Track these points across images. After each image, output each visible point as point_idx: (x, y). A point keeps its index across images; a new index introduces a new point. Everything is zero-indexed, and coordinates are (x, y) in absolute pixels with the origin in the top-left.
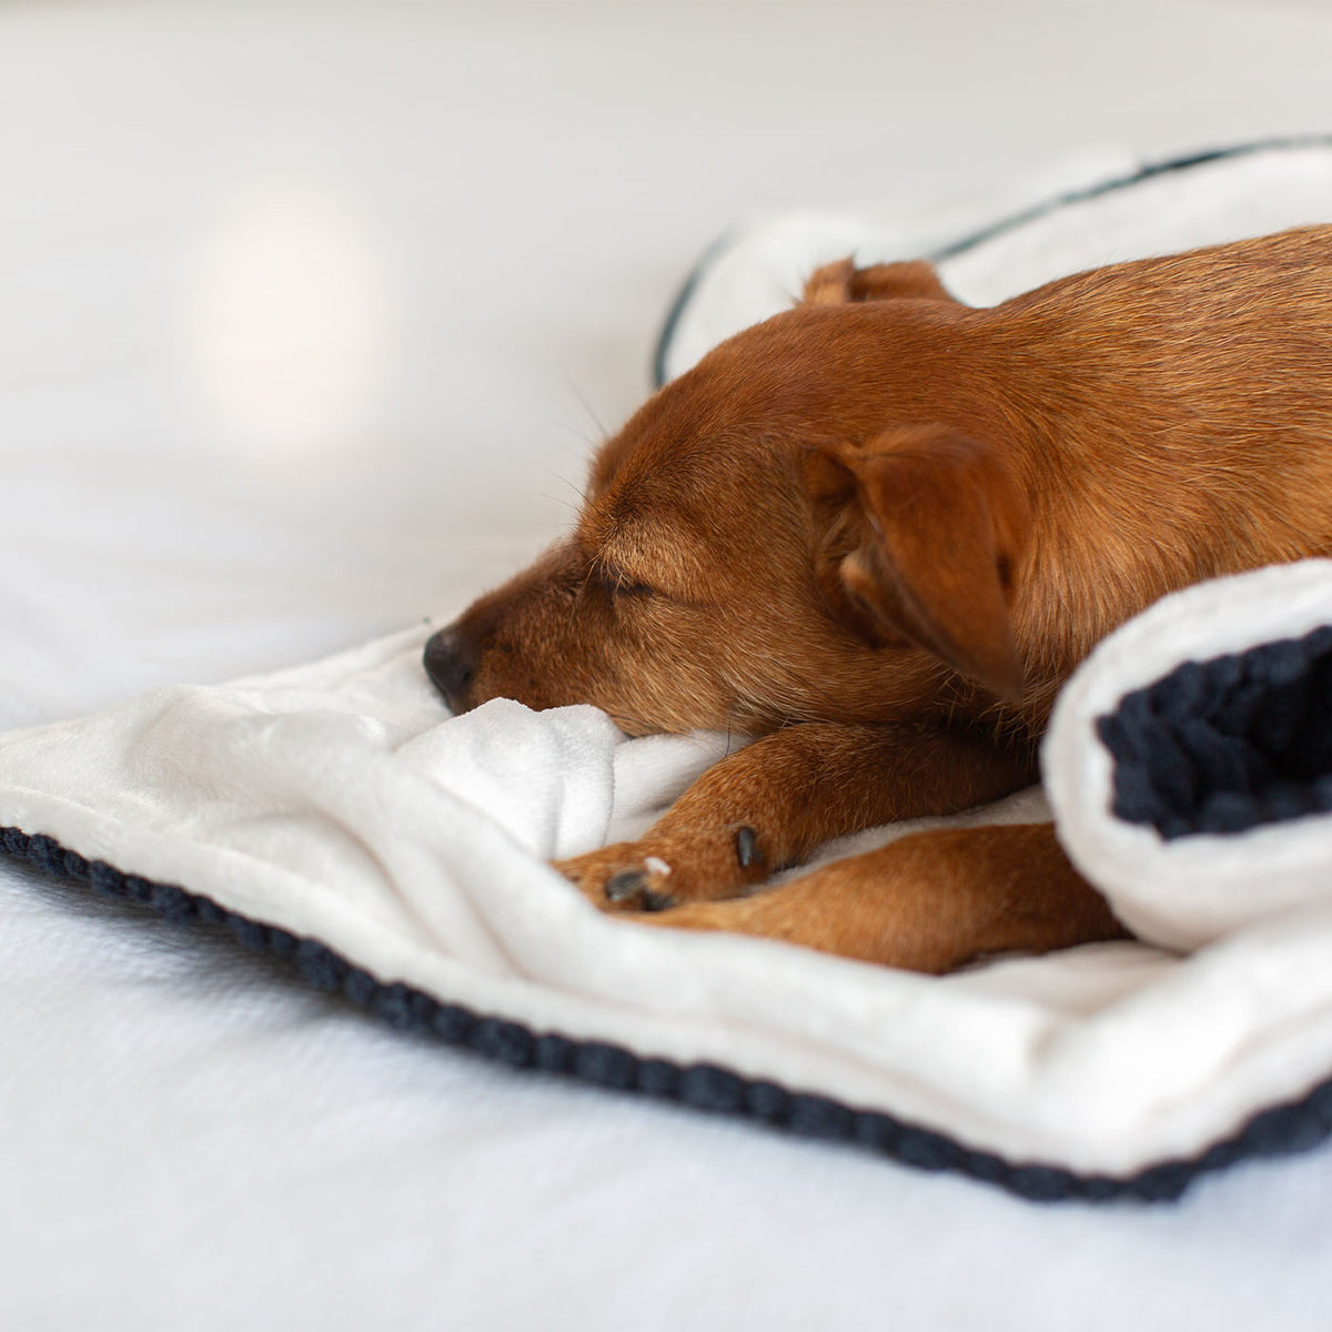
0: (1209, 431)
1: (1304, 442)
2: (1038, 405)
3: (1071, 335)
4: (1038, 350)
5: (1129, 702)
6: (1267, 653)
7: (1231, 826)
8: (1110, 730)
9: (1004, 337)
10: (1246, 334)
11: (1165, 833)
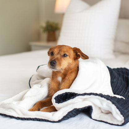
7: (62, 102)
11: (58, 103)
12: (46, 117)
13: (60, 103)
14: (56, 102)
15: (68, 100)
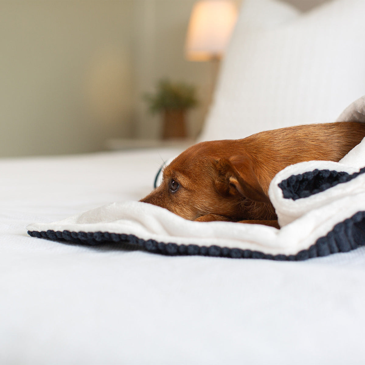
0: (284, 156)
1: (302, 157)
2: (253, 153)
3: (257, 141)
4: (252, 143)
5: (283, 181)
6: (307, 174)
8: (281, 185)
9: (245, 142)
10: (289, 140)
11: (294, 199)
12: (252, 242)
13: (300, 197)
14: (285, 197)
15: (328, 187)
